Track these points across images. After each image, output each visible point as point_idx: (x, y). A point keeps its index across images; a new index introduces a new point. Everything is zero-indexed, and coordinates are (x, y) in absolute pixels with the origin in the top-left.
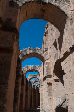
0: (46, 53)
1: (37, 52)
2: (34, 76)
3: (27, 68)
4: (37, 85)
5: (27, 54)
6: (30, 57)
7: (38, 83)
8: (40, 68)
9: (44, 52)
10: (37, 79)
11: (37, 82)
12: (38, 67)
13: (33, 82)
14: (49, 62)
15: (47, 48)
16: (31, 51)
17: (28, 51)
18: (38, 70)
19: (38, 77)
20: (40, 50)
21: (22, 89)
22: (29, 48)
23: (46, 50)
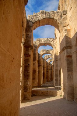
0: (64, 18)
1: (52, 17)
2: (47, 52)
3: (39, 41)
4: (49, 61)
5: (39, 20)
6: (42, 25)
7: (51, 60)
8: (54, 40)
9: (61, 17)
10: (50, 55)
11: (49, 58)
12: (52, 40)
13: (46, 58)
14: (68, 29)
15: (66, 11)
16: (44, 16)
17: (41, 15)
18: (52, 43)
19: (51, 52)
20: (57, 14)
21: (34, 64)
22: (42, 12)
23: (64, 13)
